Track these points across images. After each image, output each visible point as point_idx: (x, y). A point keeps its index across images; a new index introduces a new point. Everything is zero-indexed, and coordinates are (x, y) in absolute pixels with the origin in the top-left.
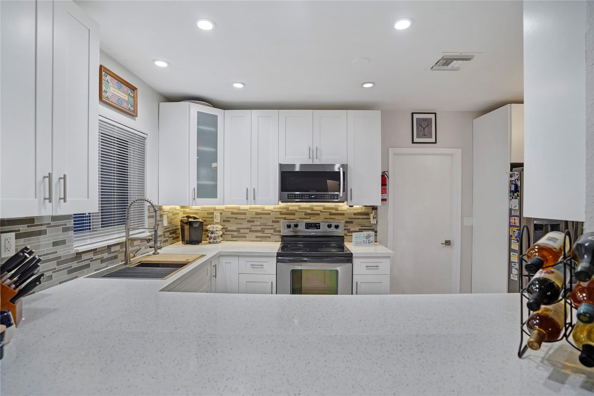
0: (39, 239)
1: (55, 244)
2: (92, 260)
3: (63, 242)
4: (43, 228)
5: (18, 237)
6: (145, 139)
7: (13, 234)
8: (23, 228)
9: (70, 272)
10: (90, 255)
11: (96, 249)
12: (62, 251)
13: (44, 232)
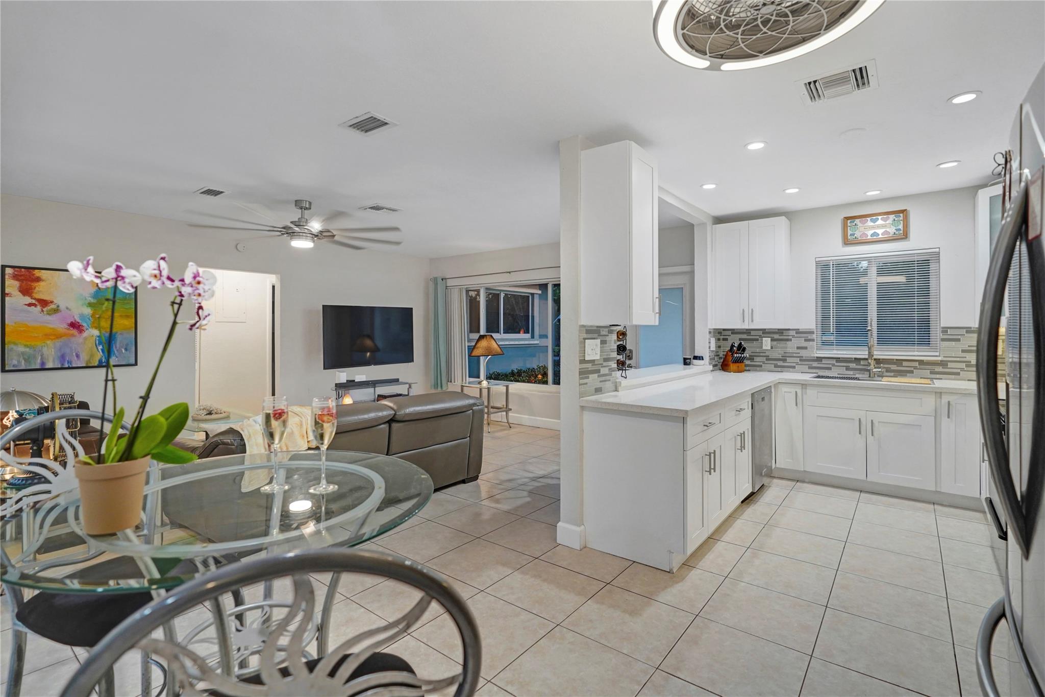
0: (786, 343)
1: (798, 348)
2: (833, 365)
3: (806, 348)
4: (791, 337)
5: (772, 340)
6: (939, 253)
7: (770, 339)
8: (776, 336)
9: (810, 368)
10: (834, 362)
11: (839, 358)
12: (803, 353)
13: (791, 340)
